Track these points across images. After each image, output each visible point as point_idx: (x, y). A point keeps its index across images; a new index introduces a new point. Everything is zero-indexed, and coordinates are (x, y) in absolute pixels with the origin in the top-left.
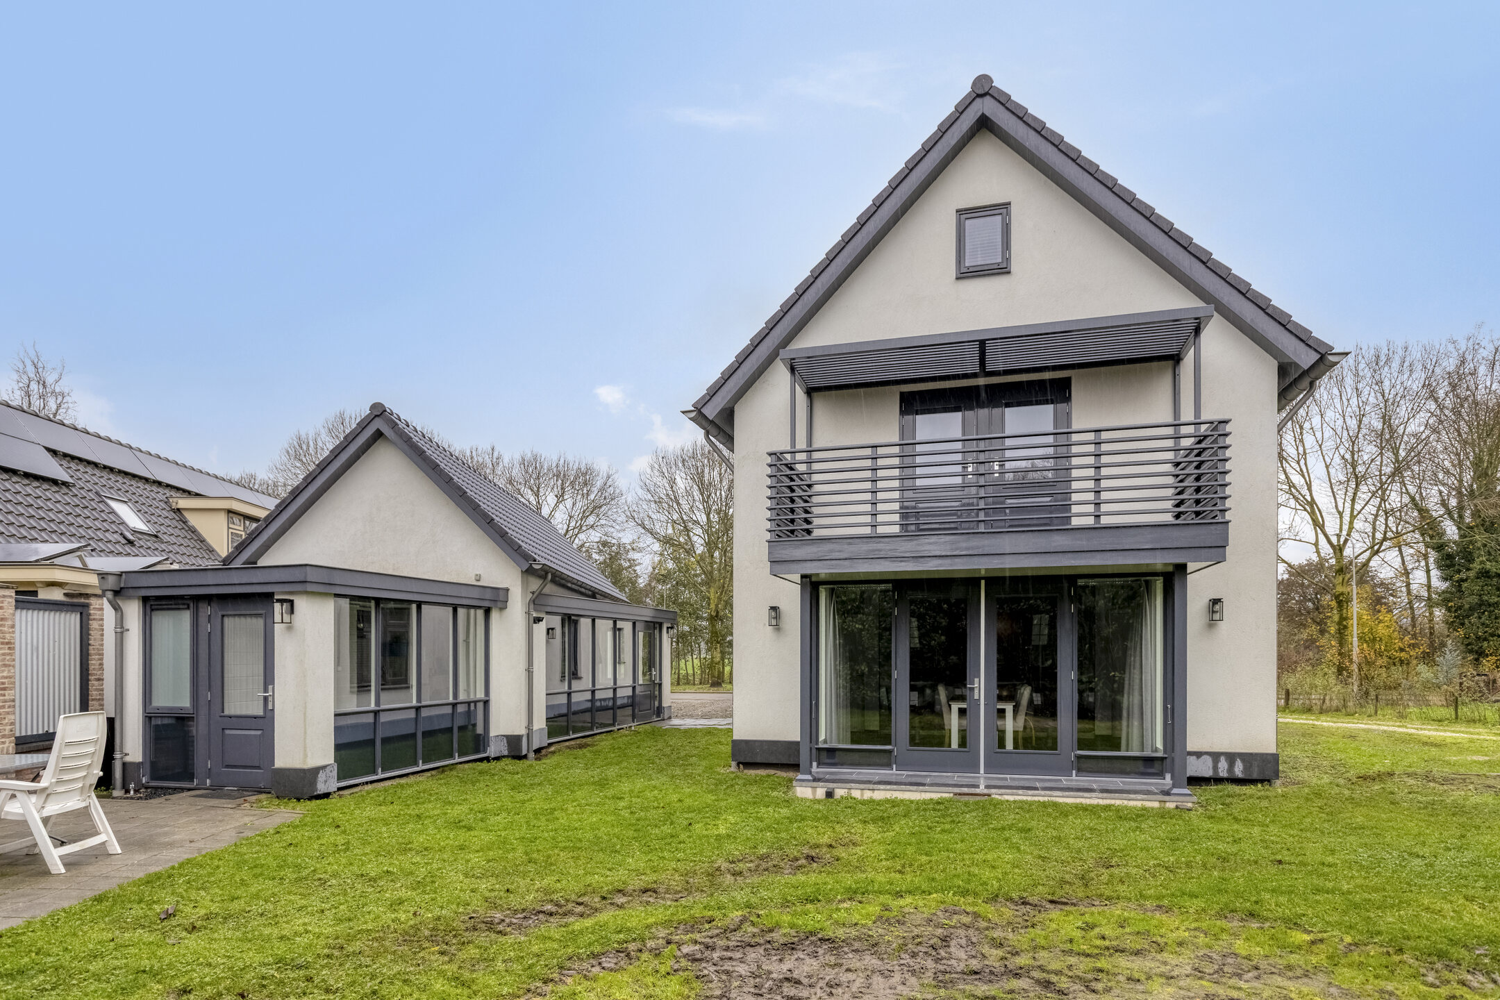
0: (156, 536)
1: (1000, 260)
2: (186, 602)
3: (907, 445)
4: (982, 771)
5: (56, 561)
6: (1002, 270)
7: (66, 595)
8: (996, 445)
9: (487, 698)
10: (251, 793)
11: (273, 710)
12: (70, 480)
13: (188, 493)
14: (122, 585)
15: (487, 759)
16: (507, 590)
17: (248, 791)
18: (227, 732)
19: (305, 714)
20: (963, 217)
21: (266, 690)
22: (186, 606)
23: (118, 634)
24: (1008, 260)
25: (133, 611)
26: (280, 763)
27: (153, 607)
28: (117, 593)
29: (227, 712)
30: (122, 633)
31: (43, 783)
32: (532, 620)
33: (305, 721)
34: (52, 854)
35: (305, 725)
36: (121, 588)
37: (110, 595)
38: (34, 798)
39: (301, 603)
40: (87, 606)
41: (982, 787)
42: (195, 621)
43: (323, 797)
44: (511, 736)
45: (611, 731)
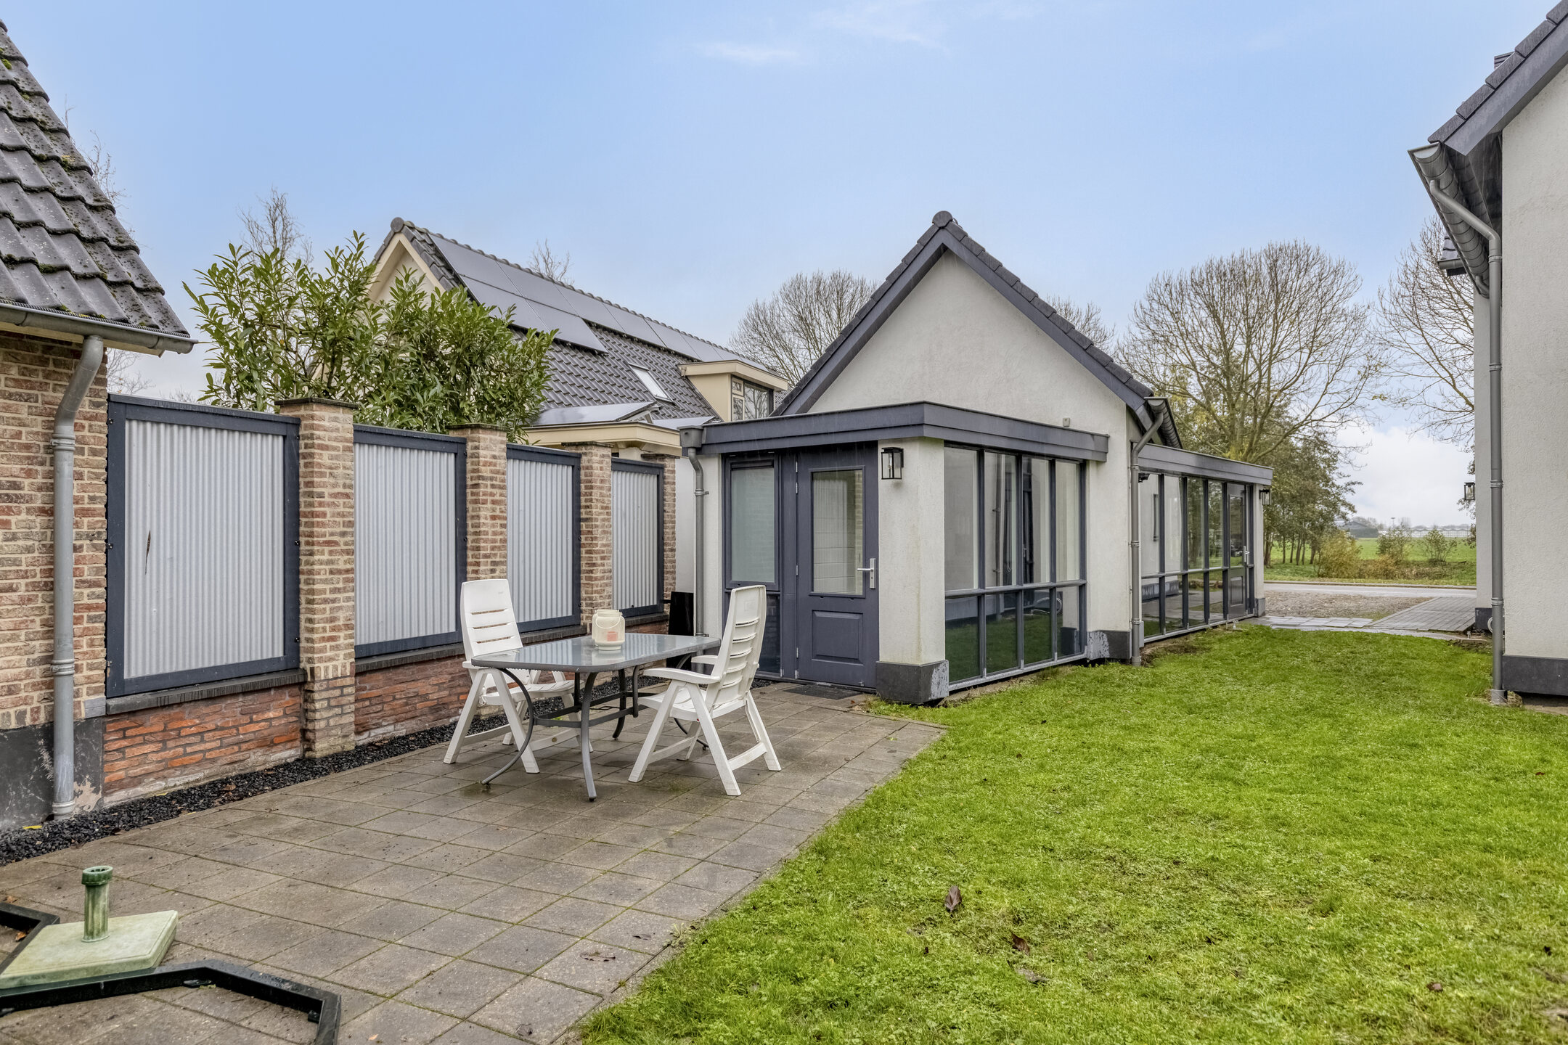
0: (673, 404)
5: (633, 419)
7: (643, 456)
9: (1083, 582)
10: (850, 692)
11: (876, 590)
12: (605, 350)
13: (691, 360)
14: (704, 442)
15: (1083, 662)
16: (1107, 437)
17: (848, 689)
18: (818, 614)
19: (918, 595)
21: (867, 564)
22: (770, 464)
23: (700, 499)
25: (713, 469)
26: (885, 657)
27: (734, 466)
28: (699, 450)
29: (817, 590)
30: (702, 496)
31: (715, 677)
32: (1136, 477)
33: (918, 605)
34: (726, 769)
35: (919, 610)
36: (702, 445)
37: (692, 453)
38: (704, 694)
39: (914, 454)
40: (662, 468)
42: (780, 481)
43: (934, 703)
44: (1114, 632)
45: (1204, 630)
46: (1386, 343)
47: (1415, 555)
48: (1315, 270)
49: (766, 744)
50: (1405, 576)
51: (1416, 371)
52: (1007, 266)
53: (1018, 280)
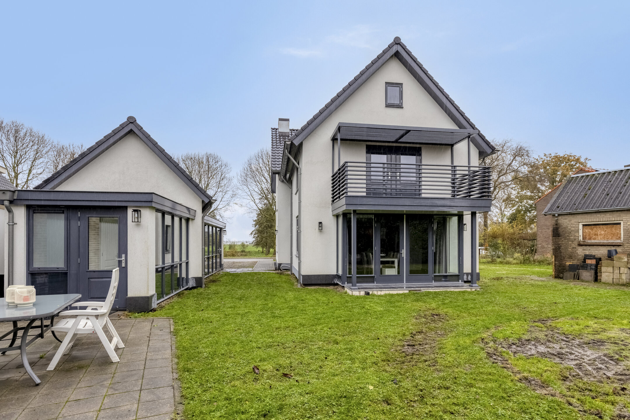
1: (399, 103)
2: (63, 209)
3: (368, 163)
4: (405, 282)
6: (400, 106)
8: (398, 166)
9: (188, 261)
11: (126, 267)
14: (15, 198)
15: (188, 289)
16: (195, 211)
18: (91, 280)
19: (148, 269)
20: (387, 85)
21: (120, 256)
22: (62, 211)
23: (11, 226)
24: (402, 103)
25: (20, 212)
26: (131, 294)
27: (35, 211)
28: (11, 202)
29: (91, 269)
30: (13, 225)
34: (112, 351)
35: (148, 274)
36: (14, 199)
37: (6, 203)
38: (97, 319)
39: (146, 213)
41: (405, 288)
42: (68, 220)
43: (154, 310)
44: (197, 278)
45: (212, 275)
46: (238, 188)
47: (239, 250)
48: (220, 163)
49: (117, 337)
50: (238, 256)
51: (245, 197)
52: (159, 144)
53: (164, 150)
